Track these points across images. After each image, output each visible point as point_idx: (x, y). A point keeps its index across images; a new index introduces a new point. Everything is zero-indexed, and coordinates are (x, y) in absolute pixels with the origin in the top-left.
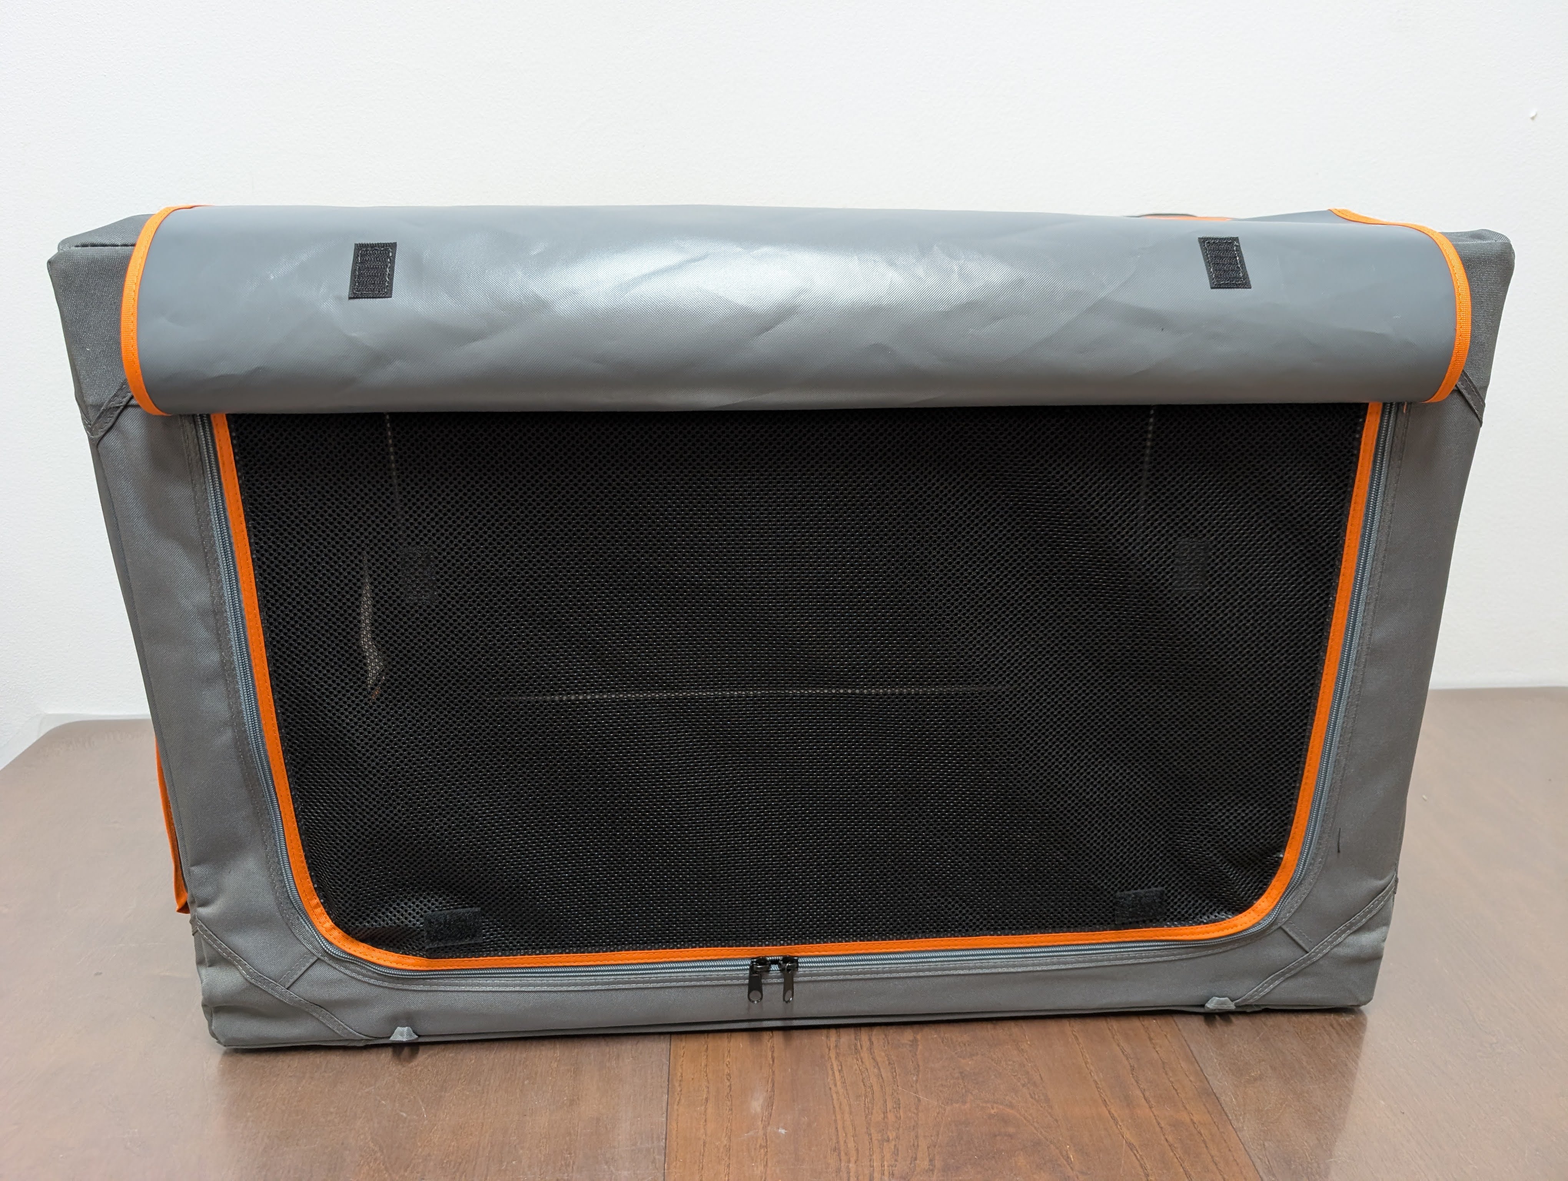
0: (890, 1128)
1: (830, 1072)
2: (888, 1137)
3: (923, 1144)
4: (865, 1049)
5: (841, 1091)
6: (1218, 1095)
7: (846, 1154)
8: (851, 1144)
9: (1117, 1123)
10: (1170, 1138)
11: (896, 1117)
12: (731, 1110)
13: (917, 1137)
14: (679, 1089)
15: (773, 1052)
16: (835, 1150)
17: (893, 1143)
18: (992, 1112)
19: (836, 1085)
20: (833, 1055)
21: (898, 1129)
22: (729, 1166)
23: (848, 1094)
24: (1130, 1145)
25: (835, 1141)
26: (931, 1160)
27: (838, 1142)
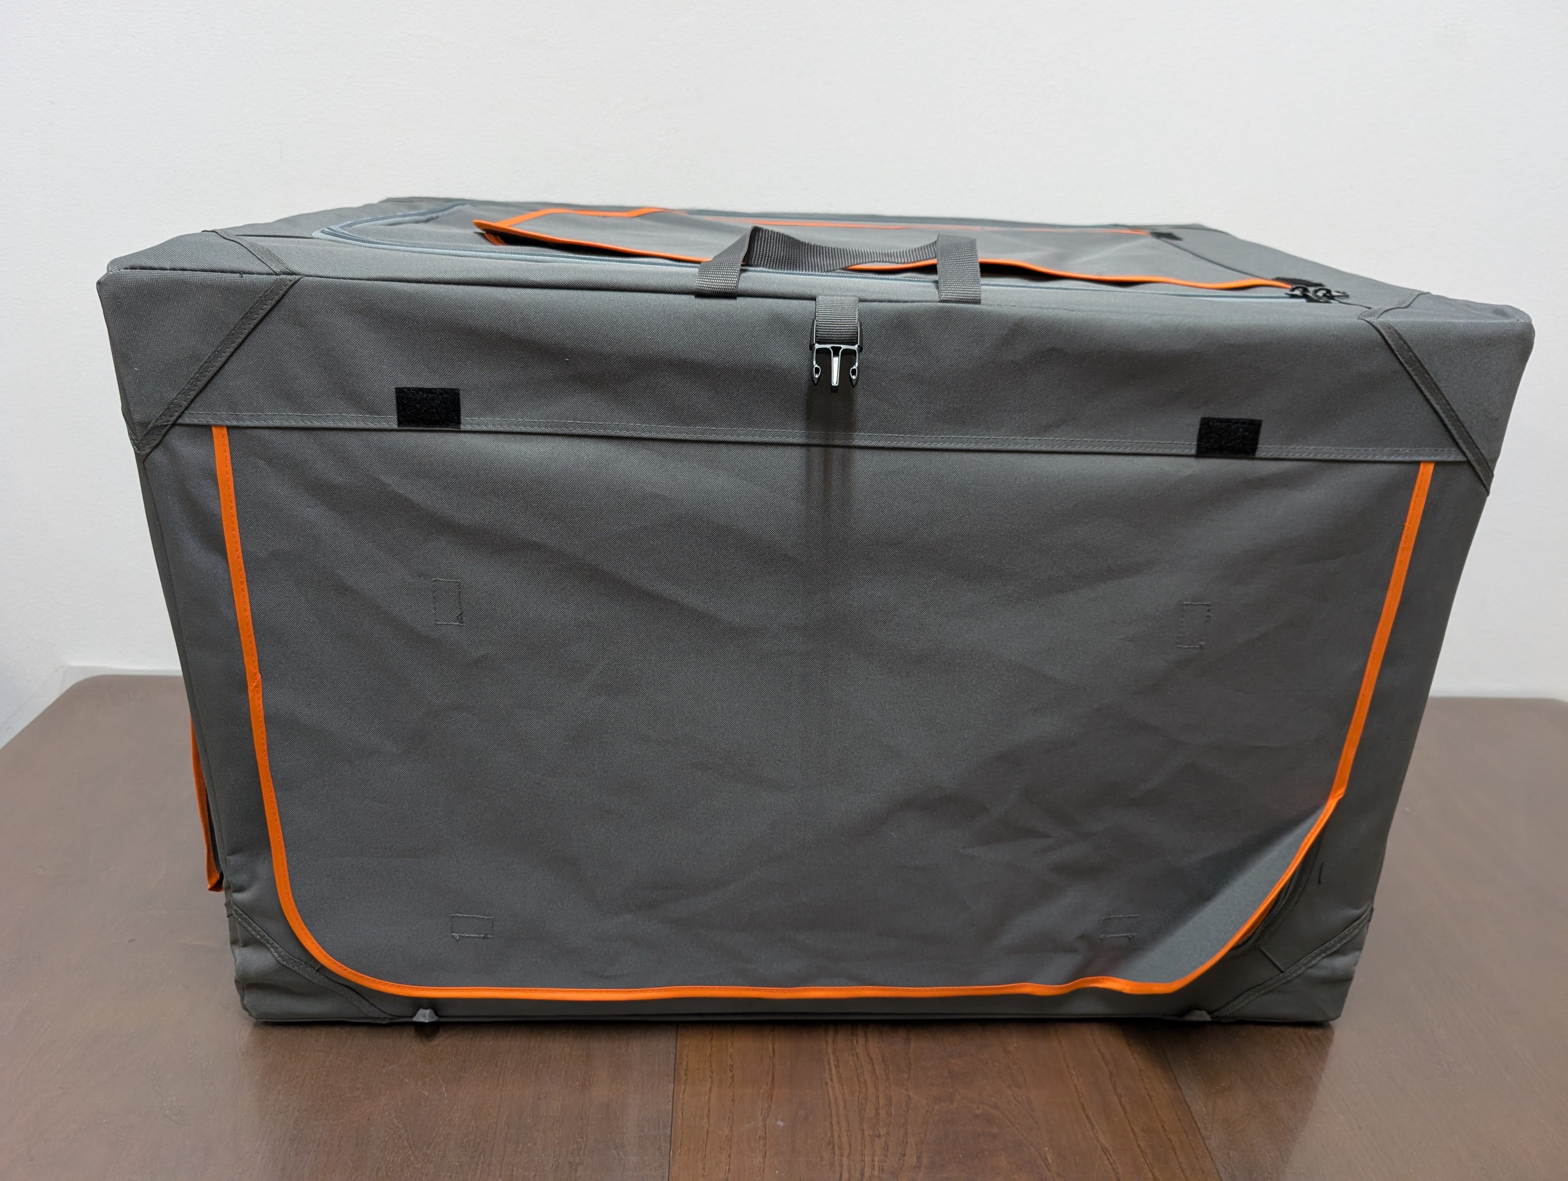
0: (882, 1124)
1: (827, 1067)
2: (879, 1133)
3: (912, 1141)
4: (860, 1045)
5: (837, 1085)
6: (1189, 1104)
7: (839, 1148)
8: (845, 1139)
9: (1093, 1127)
10: (1142, 1144)
11: (888, 1114)
12: (733, 1100)
13: (906, 1134)
14: (684, 1078)
15: (774, 1045)
16: (829, 1144)
17: (884, 1139)
18: (978, 1112)
19: (832, 1080)
20: (830, 1050)
21: (889, 1126)
22: (730, 1156)
23: (843, 1089)
24: (1105, 1150)
25: (829, 1134)
26: (918, 1157)
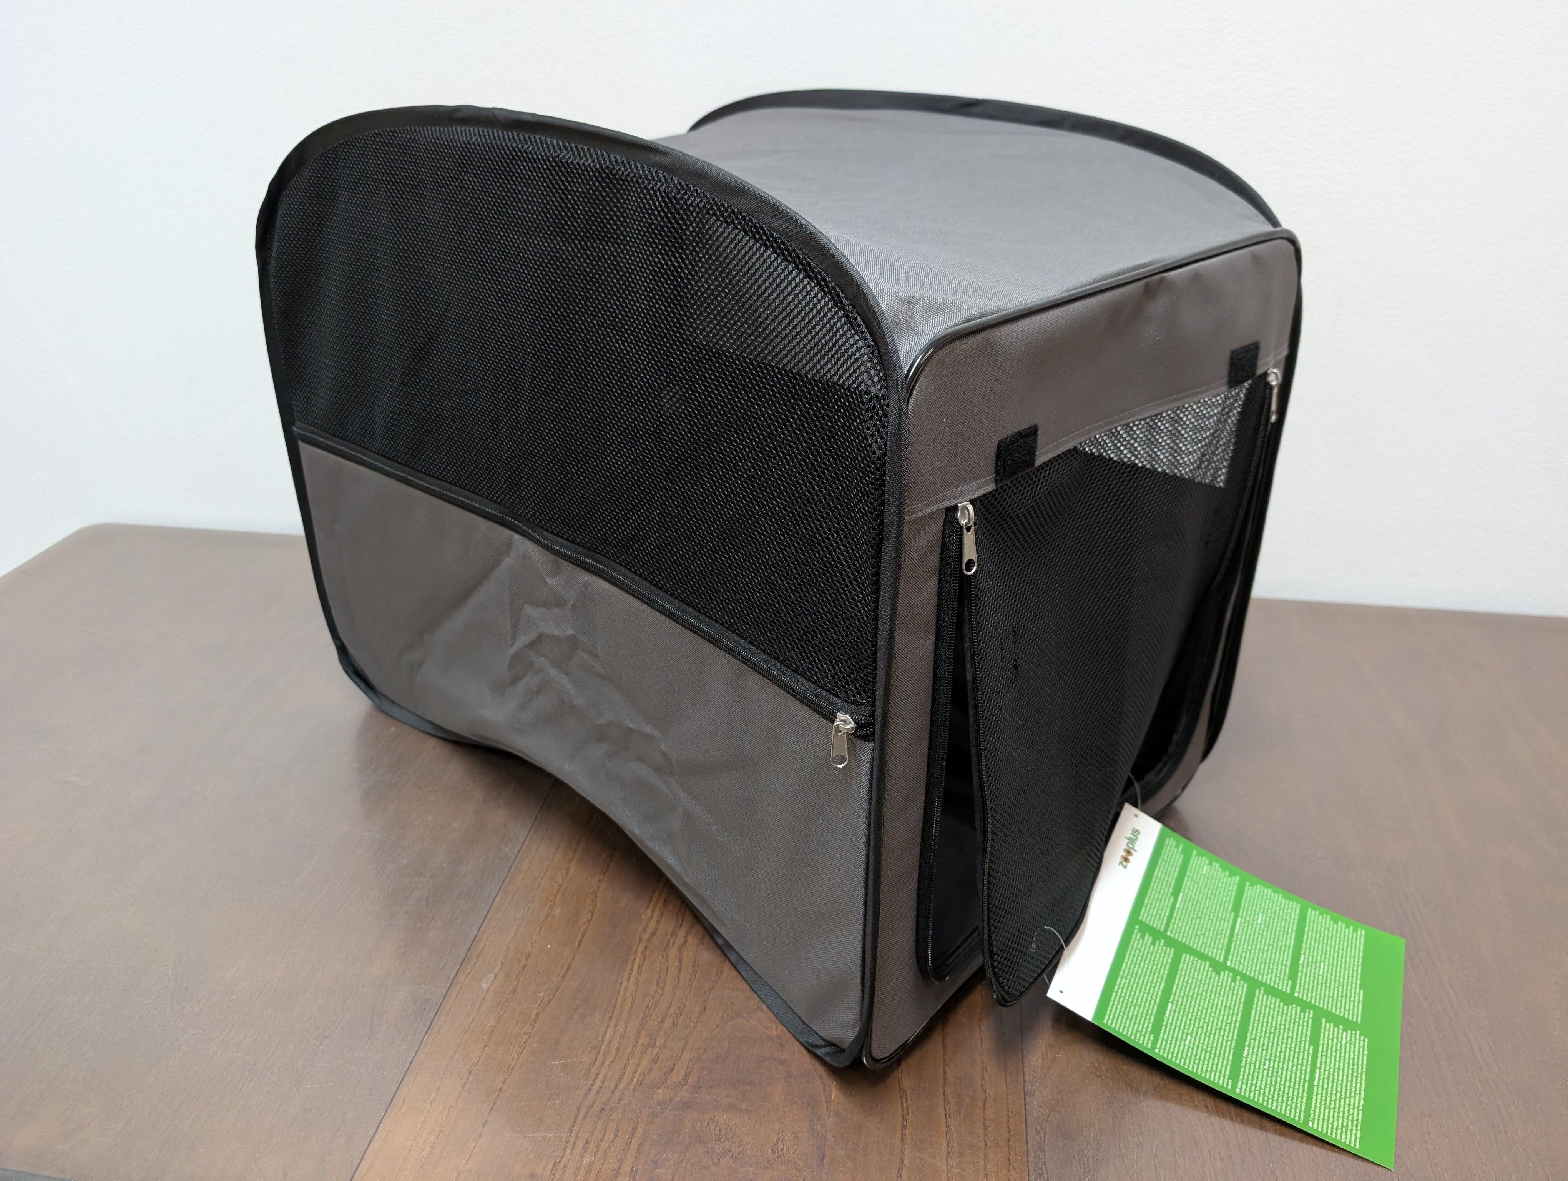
0: (662, 1033)
1: (629, 966)
2: (655, 1044)
3: (687, 1056)
4: (676, 946)
5: (631, 986)
6: (1025, 1052)
7: (604, 1054)
8: (614, 1045)
11: (673, 1023)
12: (515, 990)
13: (684, 1048)
14: (474, 961)
15: (583, 936)
16: (595, 1048)
17: (658, 1049)
20: (640, 949)
21: (669, 1036)
23: (636, 991)
25: (600, 1037)
26: (686, 1075)
27: (603, 1040)
